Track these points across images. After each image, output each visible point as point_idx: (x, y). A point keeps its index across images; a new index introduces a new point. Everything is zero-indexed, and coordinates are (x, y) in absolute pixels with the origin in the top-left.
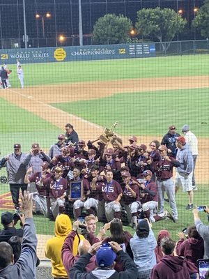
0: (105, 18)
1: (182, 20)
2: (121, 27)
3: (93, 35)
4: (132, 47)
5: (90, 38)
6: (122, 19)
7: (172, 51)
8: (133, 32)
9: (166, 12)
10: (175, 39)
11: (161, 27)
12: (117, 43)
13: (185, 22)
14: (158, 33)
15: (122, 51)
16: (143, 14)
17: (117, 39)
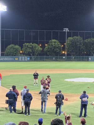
0: (10, 46)
1: (40, 48)
2: (17, 50)
3: (5, 52)
4: (20, 58)
5: (4, 53)
6: (17, 47)
7: (36, 60)
8: (21, 52)
9: (34, 45)
10: (37, 55)
11: (32, 50)
12: (15, 56)
13: (41, 49)
14: (31, 53)
15: (17, 59)
16: (25, 45)
17: (15, 54)
